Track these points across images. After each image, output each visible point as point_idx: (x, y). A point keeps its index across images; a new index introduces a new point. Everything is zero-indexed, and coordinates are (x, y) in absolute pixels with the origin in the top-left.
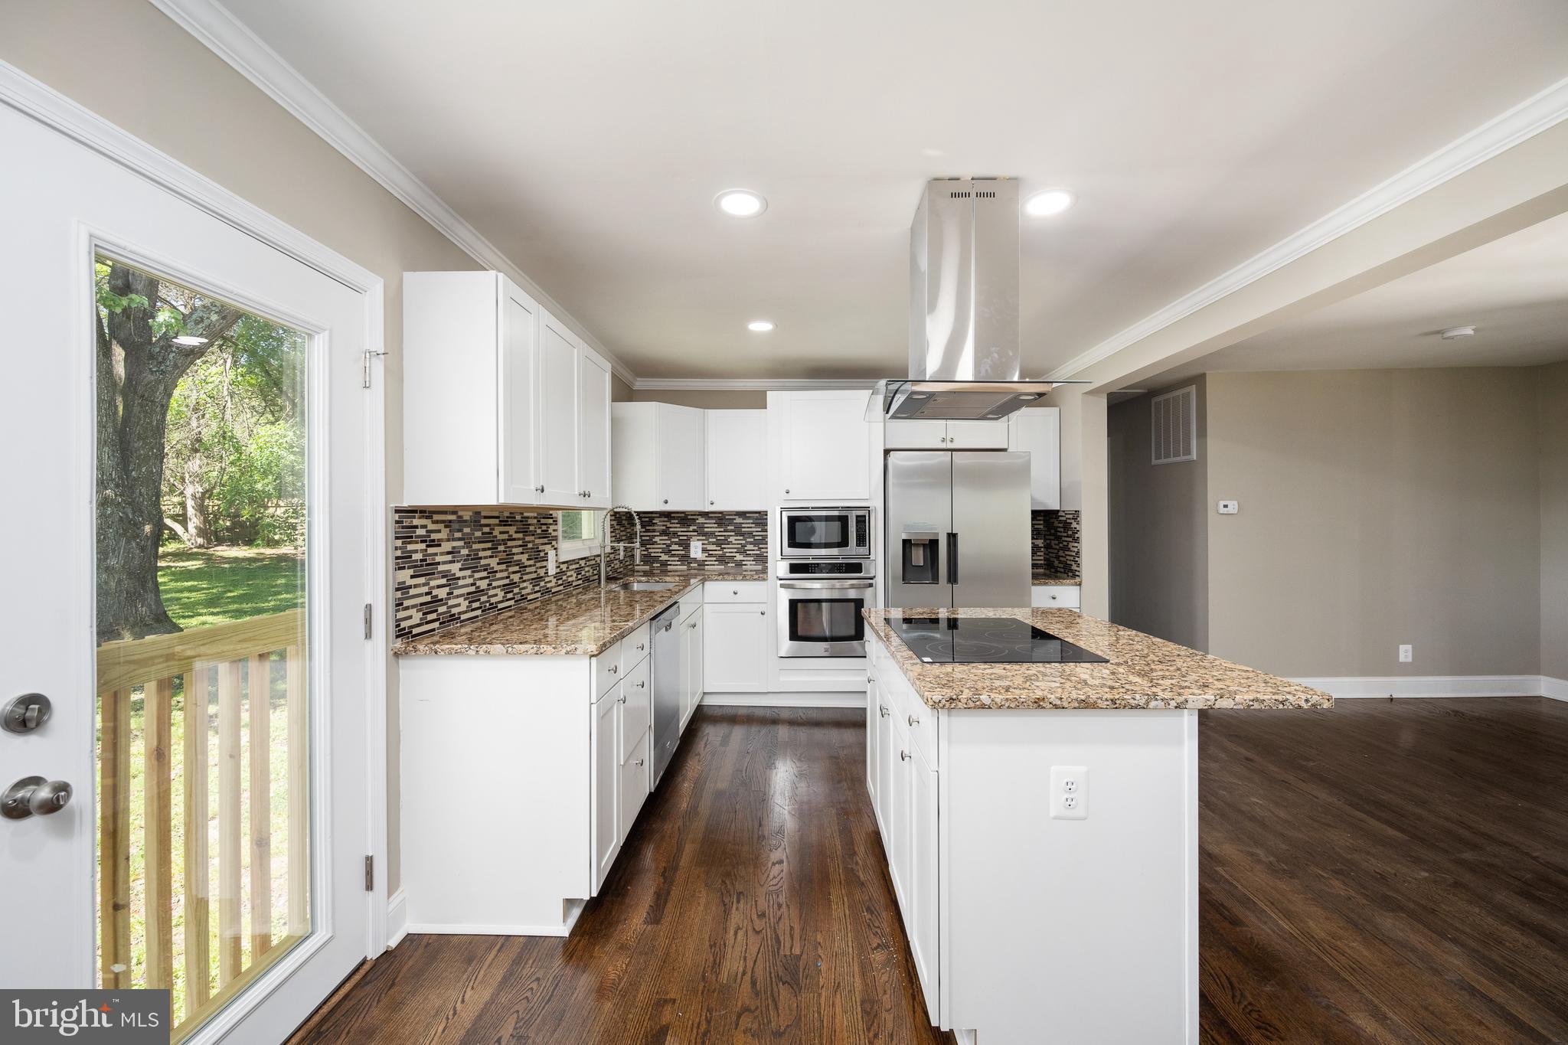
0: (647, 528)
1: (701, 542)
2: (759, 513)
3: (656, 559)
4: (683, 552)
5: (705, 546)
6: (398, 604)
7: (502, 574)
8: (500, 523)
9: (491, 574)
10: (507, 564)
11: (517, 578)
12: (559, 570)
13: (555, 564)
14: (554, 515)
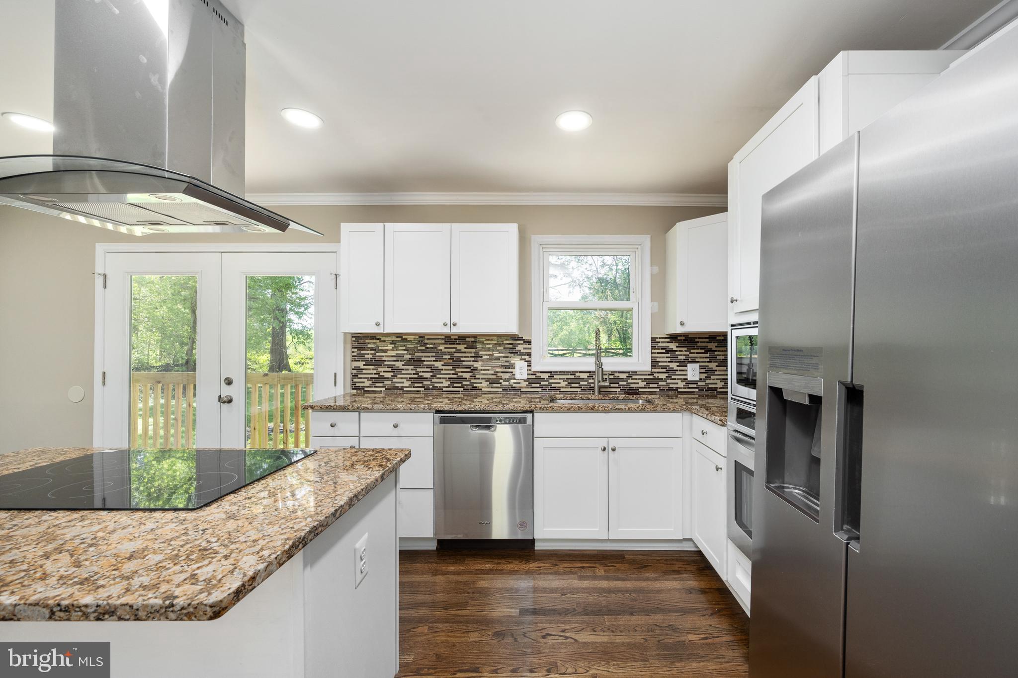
6: (355, 376)
7: (448, 372)
8: (446, 343)
9: (435, 370)
10: (455, 367)
11: (467, 375)
12: (534, 377)
13: (526, 372)
14: (524, 337)
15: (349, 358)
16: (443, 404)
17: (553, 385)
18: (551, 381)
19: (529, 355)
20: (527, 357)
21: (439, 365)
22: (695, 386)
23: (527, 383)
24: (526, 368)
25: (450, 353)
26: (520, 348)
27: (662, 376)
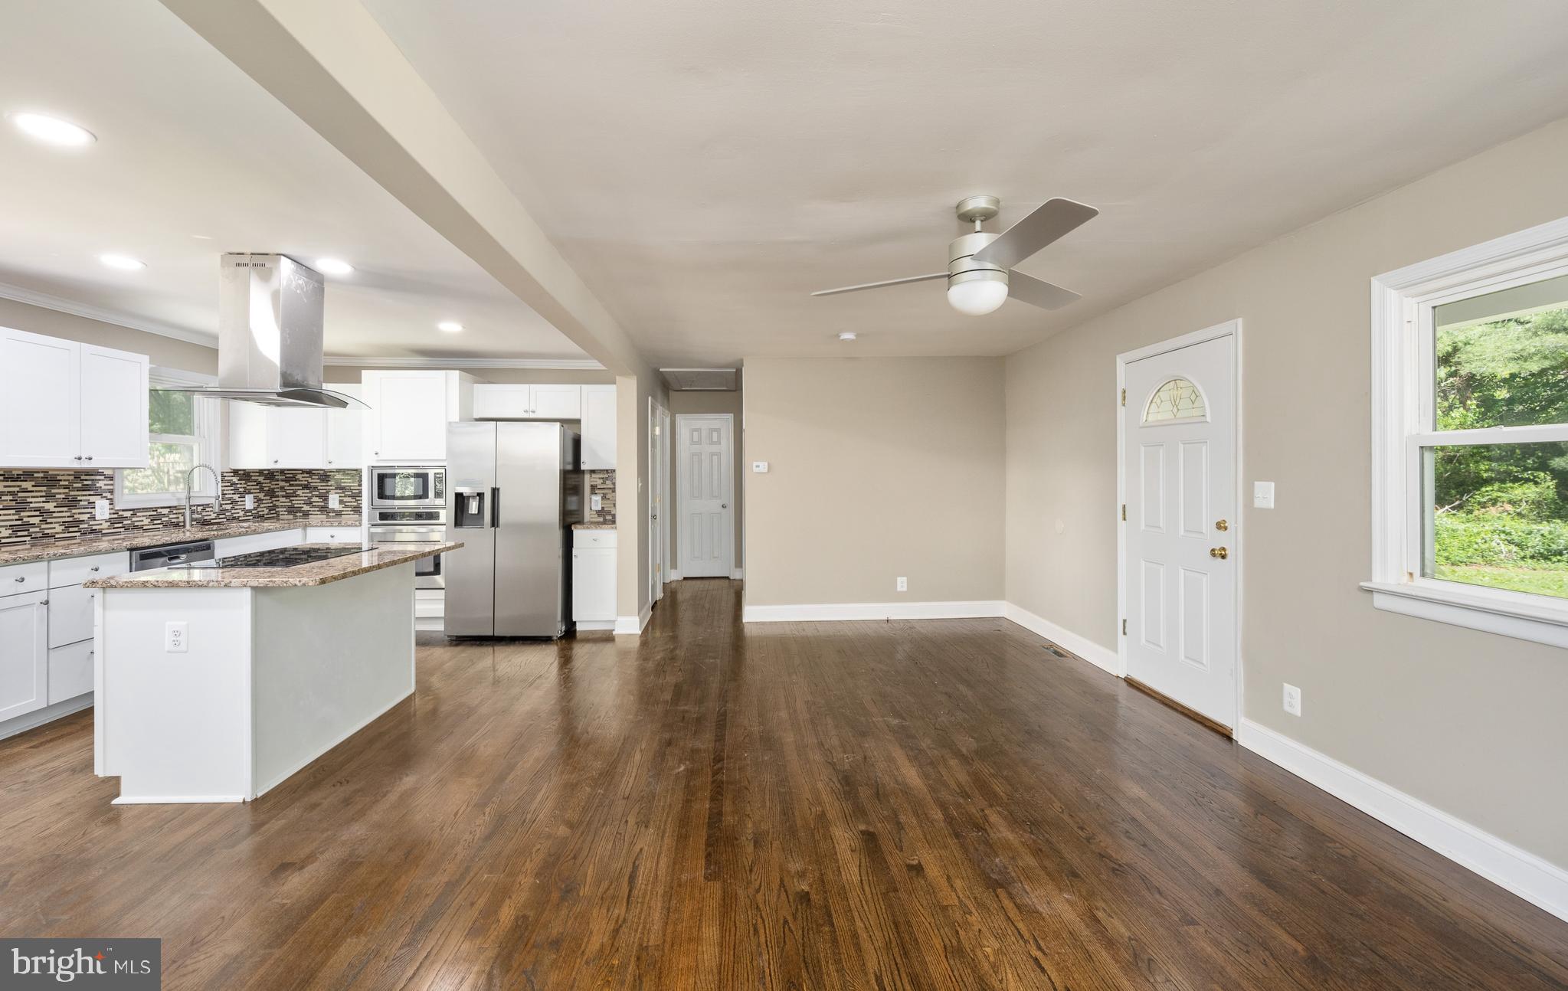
0: (291, 483)
1: (338, 495)
2: (356, 470)
3: (299, 510)
4: (323, 504)
5: (341, 498)
10: (19, 510)
11: (34, 521)
12: (116, 516)
13: (108, 512)
14: (106, 472)
16: (144, 540)
17: (136, 524)
18: (134, 519)
19: (111, 492)
20: (109, 495)
22: (250, 514)
23: (109, 524)
24: (108, 506)
25: (11, 494)
26: (100, 484)
27: (229, 507)
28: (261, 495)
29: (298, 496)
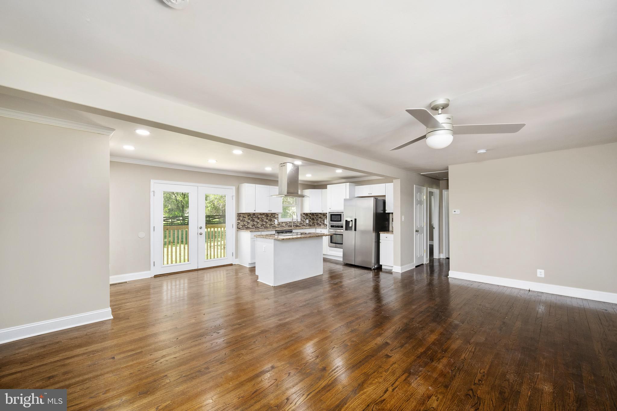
3: (319, 224)
4: (323, 222)
6: (238, 225)
7: (261, 223)
8: (260, 215)
9: (258, 223)
10: (262, 221)
11: (265, 224)
12: (279, 223)
13: (277, 222)
14: (277, 214)
15: (236, 220)
18: (282, 224)
19: (278, 218)
21: (258, 221)
22: (307, 224)
23: (277, 225)
24: (277, 221)
25: (261, 218)
26: (276, 216)
27: (302, 222)
28: (310, 220)
29: (319, 220)
